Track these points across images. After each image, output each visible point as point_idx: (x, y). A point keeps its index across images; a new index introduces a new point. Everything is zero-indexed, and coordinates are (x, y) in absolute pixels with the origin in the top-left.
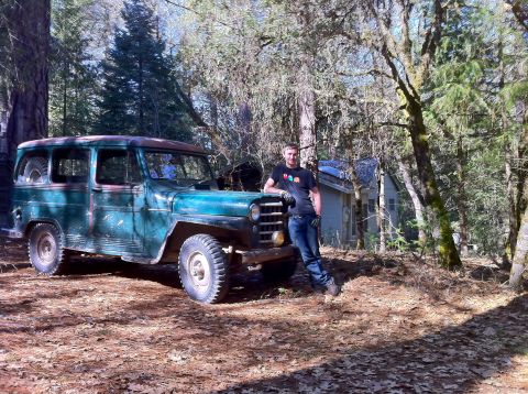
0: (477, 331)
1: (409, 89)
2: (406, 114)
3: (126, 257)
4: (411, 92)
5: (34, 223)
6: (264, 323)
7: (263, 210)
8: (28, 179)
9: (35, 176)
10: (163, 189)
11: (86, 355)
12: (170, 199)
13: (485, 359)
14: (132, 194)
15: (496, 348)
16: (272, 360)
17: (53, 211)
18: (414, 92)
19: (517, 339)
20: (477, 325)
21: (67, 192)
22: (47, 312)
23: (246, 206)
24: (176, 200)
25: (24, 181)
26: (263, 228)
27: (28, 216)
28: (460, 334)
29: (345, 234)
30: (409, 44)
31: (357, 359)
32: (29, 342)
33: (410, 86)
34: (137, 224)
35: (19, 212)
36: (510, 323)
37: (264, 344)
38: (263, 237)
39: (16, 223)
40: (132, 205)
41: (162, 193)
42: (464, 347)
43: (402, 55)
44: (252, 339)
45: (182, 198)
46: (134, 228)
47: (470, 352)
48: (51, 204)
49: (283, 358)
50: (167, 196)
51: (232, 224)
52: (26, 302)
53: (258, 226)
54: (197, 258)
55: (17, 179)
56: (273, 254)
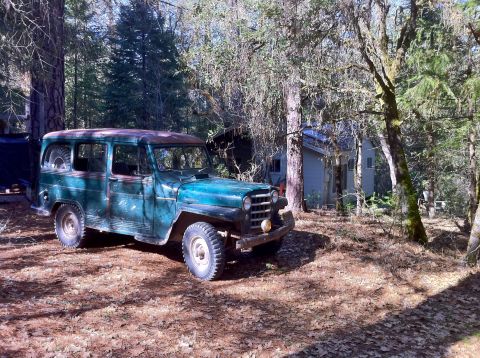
0: (429, 316)
1: (384, 80)
2: (382, 102)
3: (138, 237)
4: (386, 83)
5: (59, 204)
6: (254, 304)
7: (254, 201)
8: (53, 165)
9: (59, 163)
10: (168, 180)
11: (114, 342)
12: (175, 189)
13: (431, 347)
14: (142, 184)
15: (443, 335)
16: (260, 347)
17: (74, 194)
18: (389, 83)
19: (462, 325)
20: (430, 308)
21: (86, 179)
22: (76, 292)
23: (239, 198)
24: (180, 190)
25: (49, 167)
26: (253, 216)
27: (53, 197)
28: (415, 318)
29: (326, 193)
30: (386, 39)
31: (328, 346)
32: (68, 329)
33: (386, 77)
34: (146, 209)
35: (46, 194)
36: (458, 306)
37: (254, 329)
38: (253, 224)
39: (43, 202)
40: (143, 193)
41: (168, 184)
42: (416, 333)
43: (379, 51)
44: (245, 323)
45: (184, 189)
46: (144, 213)
47: (420, 339)
48: (72, 188)
49: (269, 344)
50: (172, 187)
51: (227, 216)
52: (58, 282)
53: (249, 215)
54: (198, 241)
55: (43, 164)
56: (262, 238)
